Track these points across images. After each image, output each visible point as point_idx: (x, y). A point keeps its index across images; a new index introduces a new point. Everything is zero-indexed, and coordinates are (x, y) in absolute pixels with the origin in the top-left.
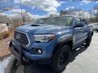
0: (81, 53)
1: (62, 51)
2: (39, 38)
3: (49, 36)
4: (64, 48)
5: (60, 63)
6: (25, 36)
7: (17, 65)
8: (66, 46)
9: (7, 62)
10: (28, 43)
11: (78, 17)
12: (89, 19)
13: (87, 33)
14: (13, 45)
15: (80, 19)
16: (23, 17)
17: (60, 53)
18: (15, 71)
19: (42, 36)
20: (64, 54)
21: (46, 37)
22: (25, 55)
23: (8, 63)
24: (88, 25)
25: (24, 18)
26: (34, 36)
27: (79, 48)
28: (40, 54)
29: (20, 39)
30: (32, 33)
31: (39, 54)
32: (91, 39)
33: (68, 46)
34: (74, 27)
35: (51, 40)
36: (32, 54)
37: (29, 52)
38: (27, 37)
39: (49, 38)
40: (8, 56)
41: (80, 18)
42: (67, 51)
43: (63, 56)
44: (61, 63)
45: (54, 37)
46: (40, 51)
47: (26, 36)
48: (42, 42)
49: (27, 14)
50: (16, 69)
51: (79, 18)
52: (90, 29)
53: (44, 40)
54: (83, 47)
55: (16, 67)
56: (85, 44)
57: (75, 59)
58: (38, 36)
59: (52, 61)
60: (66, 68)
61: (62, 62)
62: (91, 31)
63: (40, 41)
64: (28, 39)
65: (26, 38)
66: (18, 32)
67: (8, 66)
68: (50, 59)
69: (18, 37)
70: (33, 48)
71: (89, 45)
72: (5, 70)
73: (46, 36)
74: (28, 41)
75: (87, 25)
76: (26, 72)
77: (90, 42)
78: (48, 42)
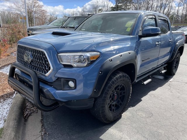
0: (154, 90)
1: (113, 83)
2: (70, 59)
3: (88, 54)
4: (117, 79)
5: (110, 107)
6: (43, 56)
7: (27, 113)
8: (121, 74)
9: (5, 108)
10: (49, 69)
11: (150, 15)
12: (182, 16)
13: (168, 49)
14: (16, 74)
15: (155, 19)
16: (28, 12)
17: (110, 87)
18: (25, 124)
19: (75, 56)
20: (118, 89)
21: (83, 57)
22: (45, 91)
23: (8, 109)
24: (173, 32)
25: (31, 13)
26: (60, 56)
27: (149, 80)
28: (73, 88)
29: (32, 61)
30: (55, 50)
31: (70, 88)
32: (178, 62)
33: (125, 74)
34: (140, 37)
35: (92, 62)
36: (57, 90)
37: (51, 86)
38: (46, 58)
39: (88, 58)
40: (7, 98)
41: (154, 17)
42: (123, 85)
43: (115, 94)
44: (113, 108)
45: (99, 57)
46: (71, 84)
47: (45, 55)
48: (75, 67)
49: (37, 5)
50: (26, 120)
51: (151, 17)
52: (177, 40)
53: (79, 62)
54: (161, 77)
55: (26, 116)
56: (163, 72)
57: (142, 100)
58: (68, 55)
59: (95, 102)
60: (122, 117)
61: (113, 105)
62: (177, 43)
63: (72, 64)
64: (48, 61)
65: (44, 59)
66: (26, 49)
67: (10, 114)
68: (91, 97)
69: (28, 58)
70: (58, 78)
71: (174, 74)
72: (6, 122)
73: (82, 55)
74: (48, 65)
75: (169, 32)
76: (45, 125)
77: (176, 67)
78: (86, 66)
